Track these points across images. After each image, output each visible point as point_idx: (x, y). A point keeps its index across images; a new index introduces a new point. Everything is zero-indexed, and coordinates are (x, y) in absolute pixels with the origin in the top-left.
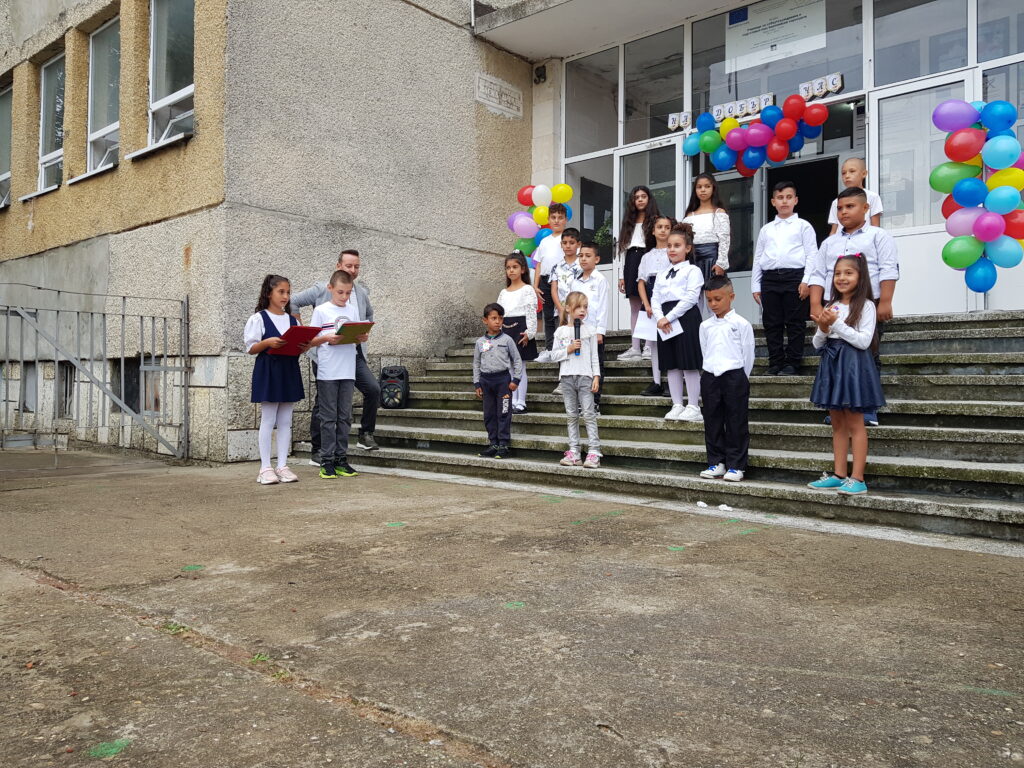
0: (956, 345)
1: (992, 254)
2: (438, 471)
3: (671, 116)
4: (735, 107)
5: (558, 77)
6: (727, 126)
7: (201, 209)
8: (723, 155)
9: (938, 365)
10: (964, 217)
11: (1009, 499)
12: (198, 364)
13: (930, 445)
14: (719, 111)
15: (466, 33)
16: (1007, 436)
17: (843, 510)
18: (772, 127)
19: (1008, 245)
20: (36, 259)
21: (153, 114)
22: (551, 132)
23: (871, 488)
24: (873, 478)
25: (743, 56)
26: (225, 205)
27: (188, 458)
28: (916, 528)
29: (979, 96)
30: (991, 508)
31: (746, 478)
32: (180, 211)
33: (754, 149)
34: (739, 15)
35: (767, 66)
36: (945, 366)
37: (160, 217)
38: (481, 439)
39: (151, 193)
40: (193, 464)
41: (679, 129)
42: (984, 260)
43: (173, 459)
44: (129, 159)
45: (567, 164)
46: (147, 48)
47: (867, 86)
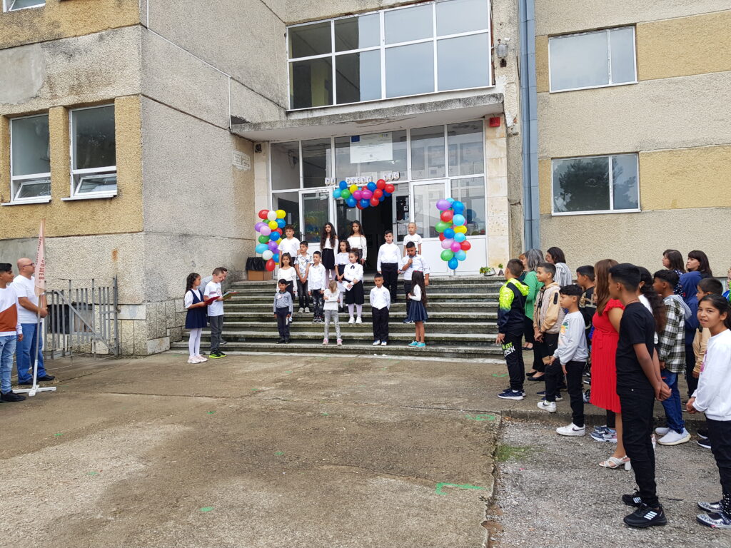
0: (447, 291)
1: (457, 256)
2: (258, 351)
5: (268, 150)
6: (353, 188)
7: (125, 233)
8: (351, 200)
9: (442, 299)
10: (447, 242)
11: (467, 345)
12: (123, 309)
13: (443, 329)
15: (228, 132)
17: (420, 353)
18: (373, 191)
19: (461, 253)
21: (74, 175)
22: (265, 178)
23: (427, 345)
24: (427, 341)
25: (358, 154)
26: (143, 233)
27: (119, 355)
28: (443, 357)
29: (450, 196)
30: (462, 349)
31: (387, 344)
32: (106, 232)
33: (365, 200)
34: (356, 139)
35: (369, 163)
36: (444, 299)
37: (91, 233)
39: (82, 220)
40: (123, 358)
42: (454, 258)
43: (110, 356)
44: (62, 199)
45: (273, 194)
46: (69, 140)
47: (409, 179)
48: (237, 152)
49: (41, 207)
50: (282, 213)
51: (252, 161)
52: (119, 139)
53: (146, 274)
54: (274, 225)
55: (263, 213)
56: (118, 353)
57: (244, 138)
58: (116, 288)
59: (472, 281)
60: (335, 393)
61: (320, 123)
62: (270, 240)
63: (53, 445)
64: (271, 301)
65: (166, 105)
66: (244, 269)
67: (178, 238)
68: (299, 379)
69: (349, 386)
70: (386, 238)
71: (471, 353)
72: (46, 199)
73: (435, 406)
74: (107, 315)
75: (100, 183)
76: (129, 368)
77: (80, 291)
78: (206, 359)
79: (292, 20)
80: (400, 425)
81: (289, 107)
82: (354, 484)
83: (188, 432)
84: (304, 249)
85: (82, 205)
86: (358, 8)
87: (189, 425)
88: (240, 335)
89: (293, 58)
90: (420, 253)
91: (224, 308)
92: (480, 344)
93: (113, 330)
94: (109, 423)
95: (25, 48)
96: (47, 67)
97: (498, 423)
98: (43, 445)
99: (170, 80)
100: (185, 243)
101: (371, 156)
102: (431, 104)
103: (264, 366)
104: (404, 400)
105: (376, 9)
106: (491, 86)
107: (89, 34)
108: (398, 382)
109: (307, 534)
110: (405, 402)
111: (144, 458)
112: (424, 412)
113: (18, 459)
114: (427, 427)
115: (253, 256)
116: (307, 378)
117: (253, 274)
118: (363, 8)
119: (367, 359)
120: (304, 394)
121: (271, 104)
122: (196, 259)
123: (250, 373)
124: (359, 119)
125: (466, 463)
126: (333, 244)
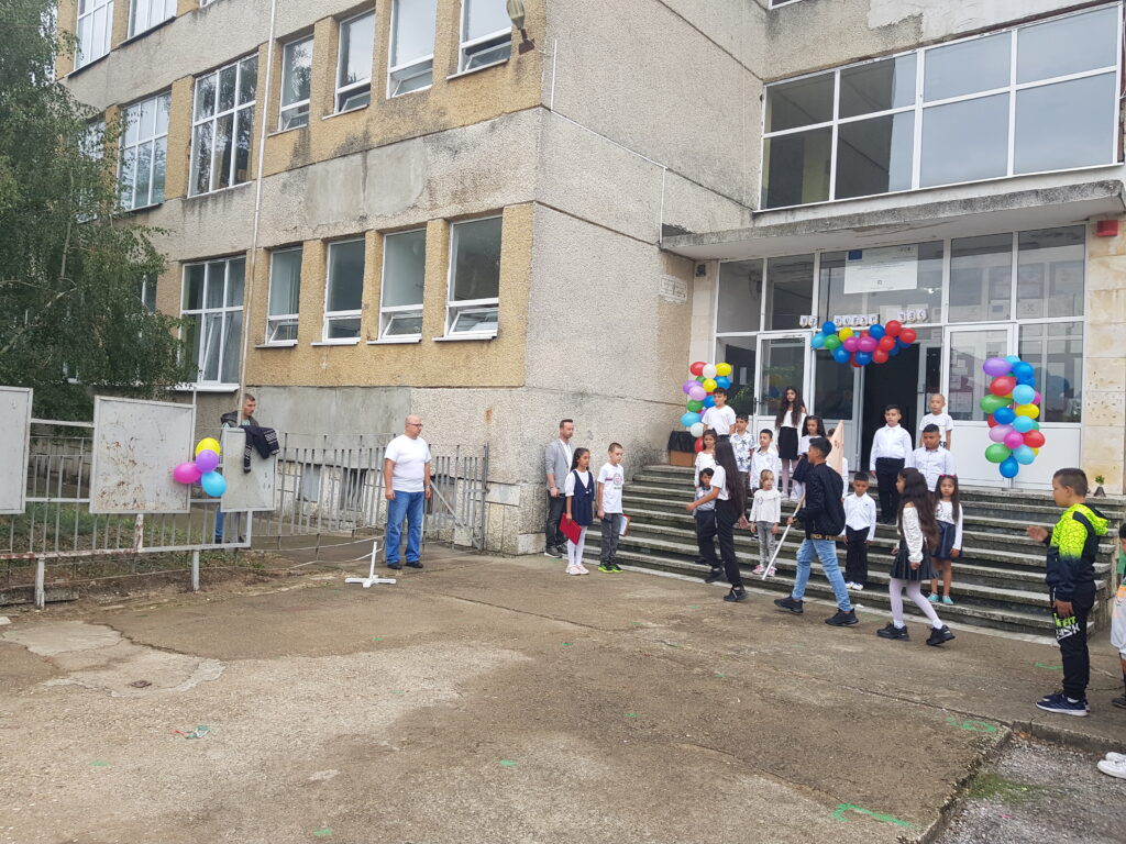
0: (991, 513)
1: (1016, 456)
3: (802, 317)
4: (851, 318)
5: (715, 273)
6: (845, 333)
7: (501, 387)
8: (841, 353)
9: (980, 525)
10: (1001, 431)
11: (1010, 609)
12: (492, 487)
14: (838, 320)
15: (656, 248)
16: (1012, 575)
18: (878, 339)
19: (1025, 451)
20: (329, 391)
21: (450, 309)
22: (707, 313)
25: (857, 280)
26: (524, 389)
27: (483, 549)
28: (962, 622)
29: (1017, 354)
30: (999, 613)
32: (481, 384)
33: (864, 353)
34: (856, 255)
35: (874, 294)
37: (463, 385)
38: (694, 552)
39: (454, 368)
40: (487, 554)
41: (808, 327)
42: (1011, 458)
43: (472, 550)
44: (434, 339)
45: (718, 338)
46: (447, 262)
47: (944, 321)
48: (669, 277)
49: (410, 348)
50: (727, 369)
51: (691, 288)
52: (506, 262)
53: (524, 444)
54: (711, 385)
55: (699, 366)
56: (481, 547)
57: (681, 256)
58: (486, 460)
59: (1043, 501)
60: (751, 649)
61: (793, 232)
62: (704, 408)
63: (368, 651)
64: (691, 499)
65: (569, 214)
66: (665, 448)
67: (570, 397)
68: (706, 620)
69: (777, 643)
70: (887, 417)
71: (1013, 623)
72: (414, 338)
73: (901, 695)
74: (472, 495)
75: (481, 318)
76: (490, 569)
77: (440, 459)
78: (587, 571)
79: (775, 75)
80: (827, 713)
81: (759, 207)
82: (714, 776)
83: (527, 663)
84: (742, 425)
85: (456, 347)
86: (880, 49)
87: (532, 655)
88: (644, 544)
89: (772, 131)
90: (946, 445)
91: (624, 501)
92: (1035, 610)
93: (479, 516)
94: (438, 636)
95: (406, 144)
96: (427, 167)
97: (997, 739)
98: (357, 649)
99: (577, 179)
100: (580, 405)
101: (879, 282)
102: (984, 199)
103: (663, 593)
104: (853, 677)
105: (911, 48)
106: (1115, 163)
107: (479, 122)
108: (860, 649)
109: (619, 824)
110: (854, 680)
111: (461, 687)
112: (877, 700)
113: (326, 660)
114: (870, 722)
115: (681, 430)
116: (719, 620)
117: (678, 456)
118: (890, 47)
119: (828, 607)
120: (703, 642)
121: (730, 203)
122: (594, 430)
123: (640, 599)
124: (858, 226)
125: (905, 785)
126: (795, 420)
